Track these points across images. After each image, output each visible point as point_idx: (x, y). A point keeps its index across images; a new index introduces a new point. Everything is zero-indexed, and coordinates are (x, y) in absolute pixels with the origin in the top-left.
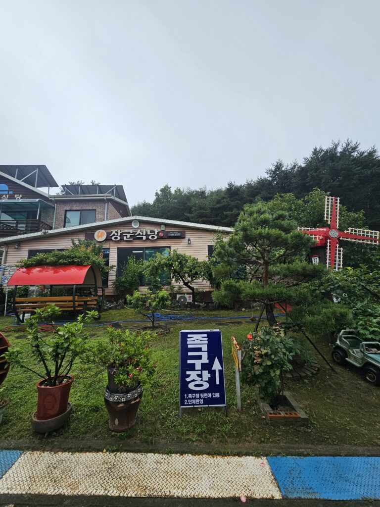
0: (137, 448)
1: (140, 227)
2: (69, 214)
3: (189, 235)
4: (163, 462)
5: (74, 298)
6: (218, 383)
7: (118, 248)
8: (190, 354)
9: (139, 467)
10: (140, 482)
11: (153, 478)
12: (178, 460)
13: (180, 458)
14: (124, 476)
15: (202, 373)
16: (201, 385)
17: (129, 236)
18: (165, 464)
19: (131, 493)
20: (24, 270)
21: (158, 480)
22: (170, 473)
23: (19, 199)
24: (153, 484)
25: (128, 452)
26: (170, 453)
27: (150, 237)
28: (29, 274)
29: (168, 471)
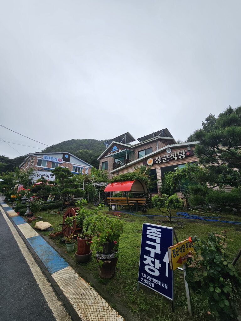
0: (102, 292)
1: (172, 152)
2: (140, 153)
4: (106, 310)
5: (127, 198)
6: (167, 275)
7: (161, 168)
8: (148, 242)
9: (94, 303)
10: (87, 311)
11: (93, 314)
12: (114, 315)
13: (116, 315)
14: (85, 302)
15: (155, 260)
16: (154, 271)
17: (166, 159)
18: (105, 312)
19: (80, 313)
20: (111, 184)
21: (94, 318)
22: (103, 319)
24: (91, 318)
25: (97, 291)
26: (114, 307)
27: (180, 157)
28: (112, 186)
29: (103, 318)
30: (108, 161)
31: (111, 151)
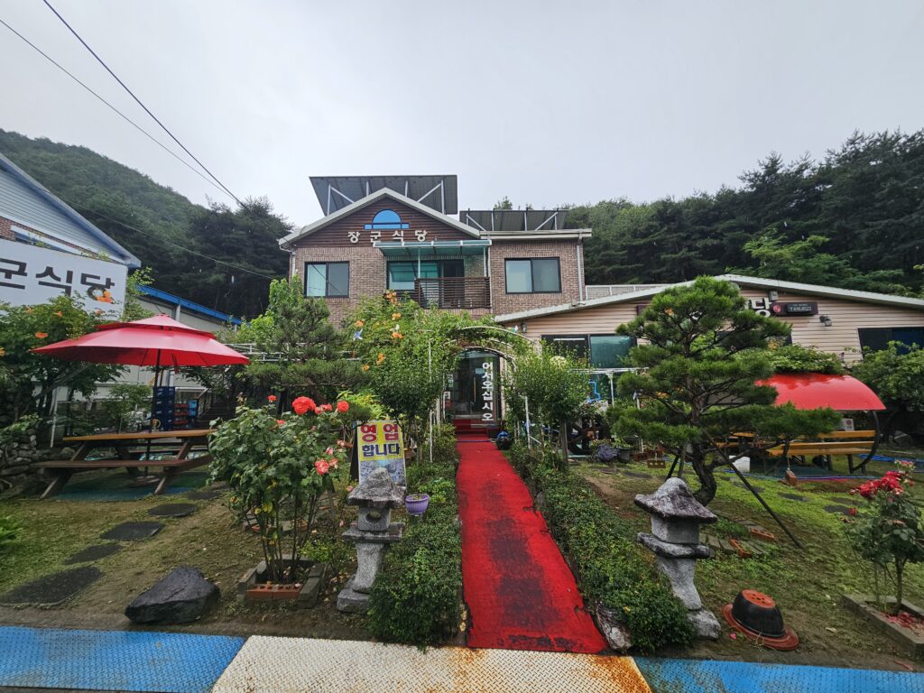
3: (823, 310)
23: (423, 240)
30: (348, 262)
31: (368, 227)
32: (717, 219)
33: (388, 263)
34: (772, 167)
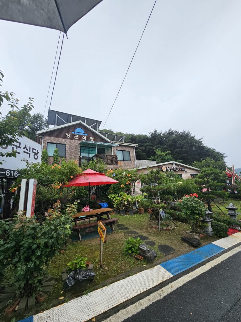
3: (186, 170)
23: (93, 141)
27: (178, 170)
30: (65, 144)
31: (73, 133)
32: (143, 142)
33: (81, 146)
34: (156, 132)
